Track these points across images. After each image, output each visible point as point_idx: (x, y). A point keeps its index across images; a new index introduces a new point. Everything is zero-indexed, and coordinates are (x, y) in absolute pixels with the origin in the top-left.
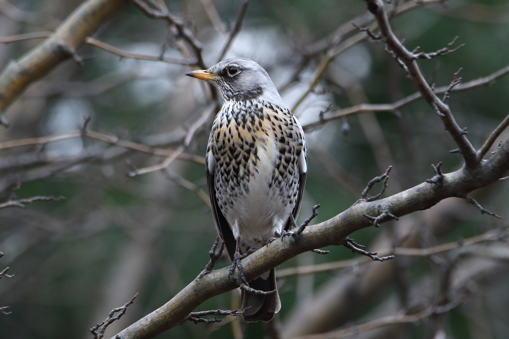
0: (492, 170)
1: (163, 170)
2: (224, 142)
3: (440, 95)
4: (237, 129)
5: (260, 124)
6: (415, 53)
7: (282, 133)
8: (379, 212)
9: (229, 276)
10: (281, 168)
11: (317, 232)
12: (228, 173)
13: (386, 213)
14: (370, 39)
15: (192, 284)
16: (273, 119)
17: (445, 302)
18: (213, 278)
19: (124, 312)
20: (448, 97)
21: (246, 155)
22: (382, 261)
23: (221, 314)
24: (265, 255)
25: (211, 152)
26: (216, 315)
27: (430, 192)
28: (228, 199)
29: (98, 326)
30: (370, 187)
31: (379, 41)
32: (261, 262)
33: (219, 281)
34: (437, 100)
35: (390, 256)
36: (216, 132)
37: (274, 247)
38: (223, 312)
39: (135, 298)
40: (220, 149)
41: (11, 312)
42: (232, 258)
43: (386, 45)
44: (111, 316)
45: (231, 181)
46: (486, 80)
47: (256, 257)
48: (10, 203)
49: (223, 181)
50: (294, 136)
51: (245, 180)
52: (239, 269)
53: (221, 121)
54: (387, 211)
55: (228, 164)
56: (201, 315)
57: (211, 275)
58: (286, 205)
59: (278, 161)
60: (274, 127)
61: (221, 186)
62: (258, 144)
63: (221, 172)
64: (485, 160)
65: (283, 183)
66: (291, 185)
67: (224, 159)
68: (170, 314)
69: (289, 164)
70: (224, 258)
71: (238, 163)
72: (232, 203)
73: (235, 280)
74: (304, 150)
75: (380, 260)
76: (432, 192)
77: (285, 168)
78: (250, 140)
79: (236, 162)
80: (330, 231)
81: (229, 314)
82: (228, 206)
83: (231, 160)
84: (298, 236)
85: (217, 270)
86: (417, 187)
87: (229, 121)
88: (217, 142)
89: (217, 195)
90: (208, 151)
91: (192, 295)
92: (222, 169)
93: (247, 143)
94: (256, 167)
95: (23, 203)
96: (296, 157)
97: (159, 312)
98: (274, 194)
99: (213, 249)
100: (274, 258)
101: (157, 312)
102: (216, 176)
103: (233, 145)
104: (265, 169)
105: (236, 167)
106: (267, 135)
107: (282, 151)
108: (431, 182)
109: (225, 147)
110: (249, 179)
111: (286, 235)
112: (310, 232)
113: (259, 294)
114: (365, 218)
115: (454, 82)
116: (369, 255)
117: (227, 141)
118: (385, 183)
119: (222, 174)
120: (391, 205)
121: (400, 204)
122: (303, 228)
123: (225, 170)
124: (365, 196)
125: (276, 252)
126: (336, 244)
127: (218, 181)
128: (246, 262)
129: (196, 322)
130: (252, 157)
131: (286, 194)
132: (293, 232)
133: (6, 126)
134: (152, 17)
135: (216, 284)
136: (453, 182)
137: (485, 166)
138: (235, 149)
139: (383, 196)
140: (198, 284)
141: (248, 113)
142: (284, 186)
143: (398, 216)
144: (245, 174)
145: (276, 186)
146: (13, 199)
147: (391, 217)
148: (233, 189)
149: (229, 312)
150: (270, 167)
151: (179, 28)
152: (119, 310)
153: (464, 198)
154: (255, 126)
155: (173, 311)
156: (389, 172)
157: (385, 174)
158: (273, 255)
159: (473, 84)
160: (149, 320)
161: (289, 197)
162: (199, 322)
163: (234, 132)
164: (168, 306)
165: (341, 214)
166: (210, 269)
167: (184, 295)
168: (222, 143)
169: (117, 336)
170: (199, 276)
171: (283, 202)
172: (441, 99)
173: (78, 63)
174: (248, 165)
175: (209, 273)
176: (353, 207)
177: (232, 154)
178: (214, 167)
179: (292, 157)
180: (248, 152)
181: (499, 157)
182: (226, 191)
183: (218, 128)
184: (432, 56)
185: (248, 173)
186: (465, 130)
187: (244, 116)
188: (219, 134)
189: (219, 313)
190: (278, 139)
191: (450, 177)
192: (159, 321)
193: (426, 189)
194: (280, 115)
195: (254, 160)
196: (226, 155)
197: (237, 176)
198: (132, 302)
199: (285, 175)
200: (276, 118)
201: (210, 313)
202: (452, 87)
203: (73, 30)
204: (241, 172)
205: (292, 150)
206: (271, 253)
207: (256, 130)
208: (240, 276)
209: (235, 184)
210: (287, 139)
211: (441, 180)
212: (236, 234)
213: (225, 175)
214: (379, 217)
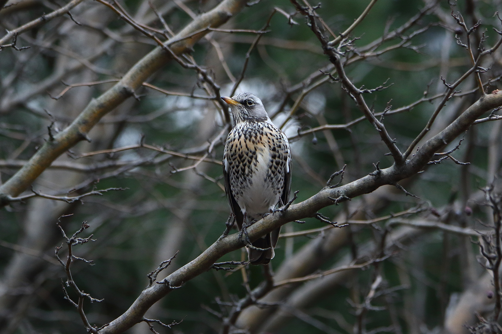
0: (413, 166)
1: (194, 169)
2: (235, 151)
3: (378, 117)
4: (245, 142)
5: (261, 139)
6: (361, 90)
7: (274, 145)
8: (338, 195)
9: (239, 239)
10: (273, 168)
11: (297, 209)
12: (238, 172)
13: (343, 196)
14: (332, 81)
15: (215, 244)
16: (269, 135)
17: (382, 255)
18: (228, 240)
19: (169, 264)
20: (383, 118)
21: (250, 159)
22: (340, 227)
23: (234, 264)
24: (263, 224)
25: (226, 158)
26: (230, 265)
27: (372, 181)
28: (239, 190)
29: (152, 273)
30: (332, 179)
31: (337, 82)
32: (260, 229)
33: (233, 242)
34: (376, 121)
35: (346, 225)
36: (231, 144)
37: (269, 219)
38: (235, 262)
39: (177, 254)
40: (232, 156)
41: (95, 264)
42: (240, 227)
43: (342, 84)
44: (161, 266)
45: (240, 178)
46: (408, 107)
47: (257, 226)
48: (93, 192)
49: (235, 178)
50: (282, 146)
51: (249, 176)
52: (245, 235)
53: (234, 136)
54: (343, 194)
55: (237, 167)
56: (221, 265)
57: (227, 238)
58: (276, 194)
59: (271, 164)
60: (270, 141)
61: (234, 182)
62: (258, 153)
63: (233, 172)
64: (408, 160)
65: (274, 179)
66: (280, 181)
67: (235, 163)
68: (200, 264)
69: (278, 166)
70: (235, 228)
71: (245, 165)
72: (242, 193)
73: (243, 241)
74: (289, 157)
75: (339, 227)
76: (374, 181)
77: (276, 168)
78: (253, 150)
79: (243, 165)
80: (306, 208)
81: (239, 264)
82: (239, 195)
83: (239, 163)
84: (284, 212)
85: (231, 235)
86: (363, 178)
87: (240, 137)
88: (231, 151)
89: (232, 188)
90: (225, 158)
91: (214, 252)
92: (234, 170)
93: (251, 152)
94: (256, 167)
95: (101, 192)
96: (284, 161)
97: (193, 263)
98: (268, 187)
99: (228, 221)
100: (269, 226)
101: (191, 263)
102: (231, 176)
103: (242, 153)
104: (262, 168)
105: (243, 167)
106: (265, 146)
107: (274, 157)
108: (373, 175)
109: (236, 154)
110: (252, 175)
111: (277, 211)
112: (293, 209)
113: (259, 250)
114: (329, 199)
115: (387, 109)
116: (332, 224)
117: (237, 150)
118: (342, 176)
119: (234, 174)
120: (346, 191)
121: (352, 190)
122: (288, 206)
123: (236, 170)
124: (328, 185)
125: (270, 222)
126: (310, 217)
127: (232, 179)
128: (250, 230)
129: (217, 269)
130: (254, 161)
131: (276, 187)
132: (281, 209)
133: (89, 142)
134: (186, 67)
135: (230, 244)
136: (387, 175)
137: (408, 164)
138: (243, 156)
139: (341, 185)
140: (218, 244)
141: (253, 131)
142: (275, 181)
143: (351, 198)
144: (249, 172)
145: (270, 181)
146: (95, 190)
147: (346, 198)
148: (242, 183)
149: (239, 262)
150: (266, 168)
151: (204, 75)
152: (166, 262)
153: (395, 185)
154: (257, 140)
155: (201, 262)
156: (344, 168)
157: (342, 170)
158: (268, 225)
159: (399, 110)
160: (186, 268)
161: (278, 189)
162: (219, 270)
163: (243, 144)
164: (198, 259)
165: (313, 197)
166: (226, 234)
167: (209, 252)
168: (234, 152)
169: (165, 279)
170: (219, 239)
171: (274, 192)
172: (379, 120)
173: (137, 99)
174: (251, 166)
175: (226, 237)
176: (321, 192)
177: (240, 160)
178: (229, 168)
179: (281, 161)
180: (251, 157)
181: (417, 158)
182: (238, 185)
183: (232, 141)
184: (372, 91)
185: (251, 171)
186: (395, 140)
187: (250, 132)
188: (232, 146)
189: (232, 263)
190: (271, 149)
191: (385, 171)
192: (193, 269)
193: (370, 180)
194: (274, 133)
195: (255, 163)
196: (236, 160)
197: (244, 174)
198: (174, 257)
199: (275, 173)
200: (271, 134)
201: (226, 264)
202: (386, 112)
203: (133, 77)
204: (247, 172)
205: (281, 156)
206: (266, 223)
207: (258, 143)
208: (246, 239)
209: (243, 180)
210: (277, 148)
211: (379, 173)
212: (243, 211)
213: (236, 174)
214: (338, 199)
